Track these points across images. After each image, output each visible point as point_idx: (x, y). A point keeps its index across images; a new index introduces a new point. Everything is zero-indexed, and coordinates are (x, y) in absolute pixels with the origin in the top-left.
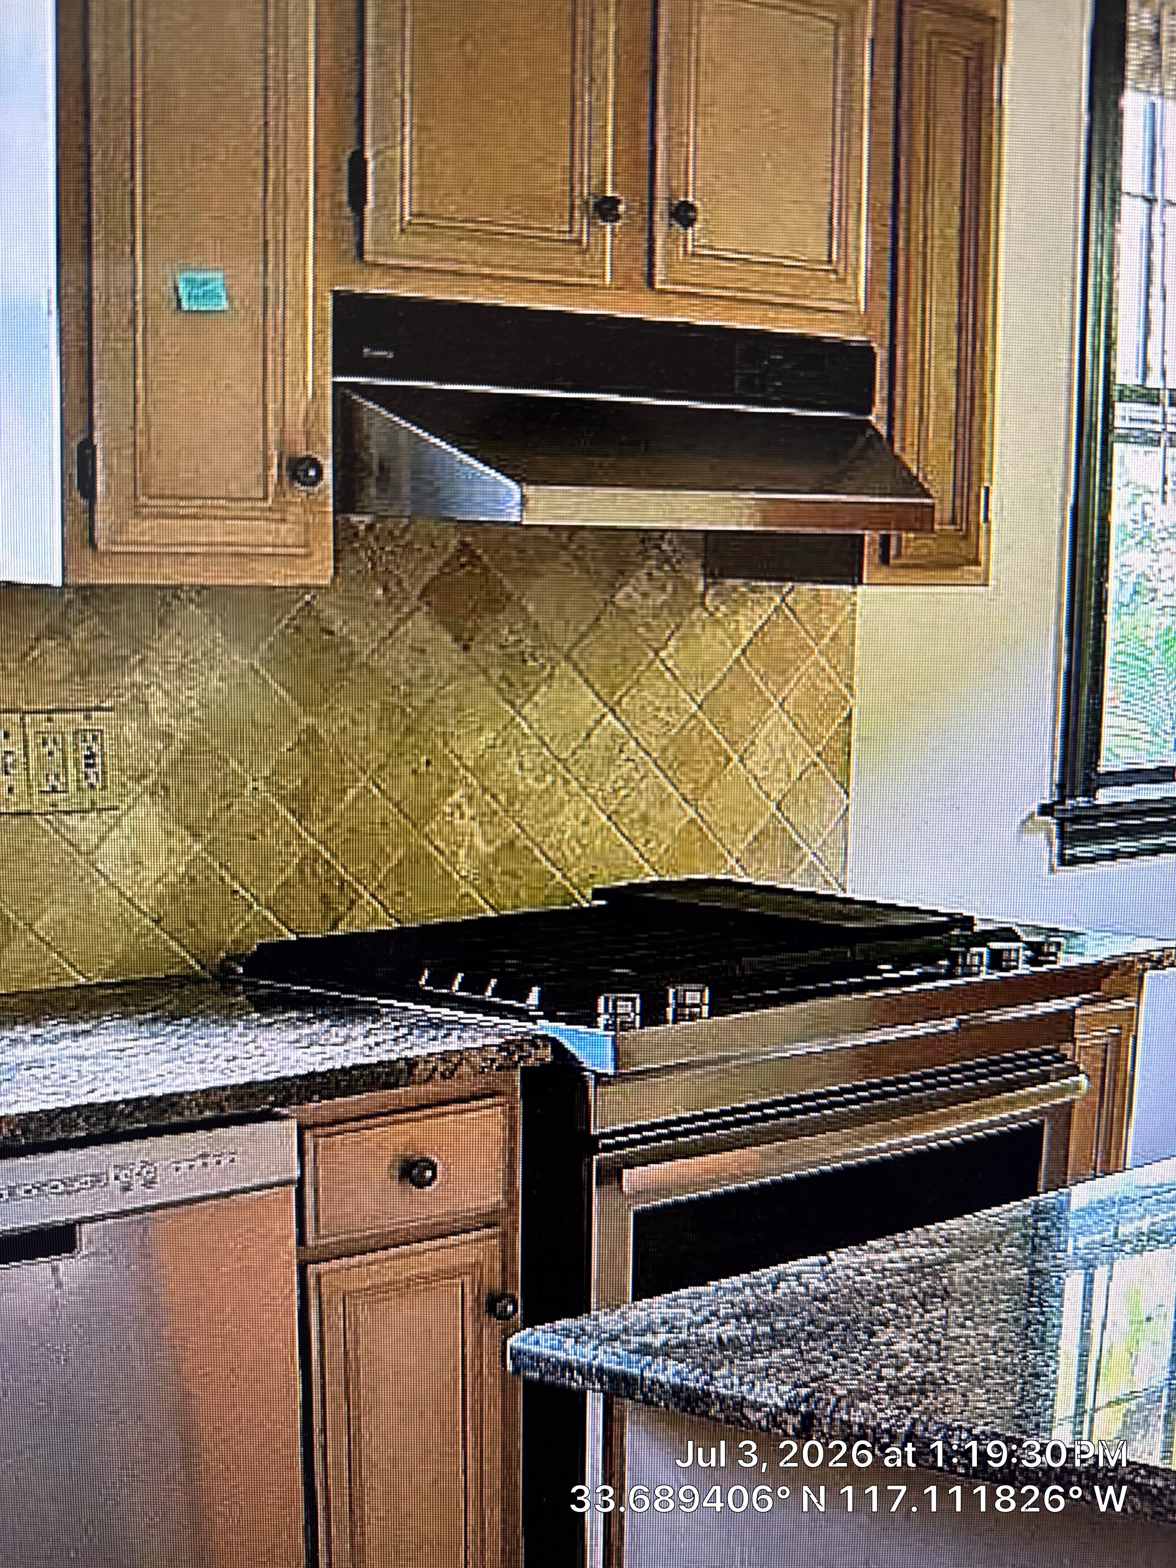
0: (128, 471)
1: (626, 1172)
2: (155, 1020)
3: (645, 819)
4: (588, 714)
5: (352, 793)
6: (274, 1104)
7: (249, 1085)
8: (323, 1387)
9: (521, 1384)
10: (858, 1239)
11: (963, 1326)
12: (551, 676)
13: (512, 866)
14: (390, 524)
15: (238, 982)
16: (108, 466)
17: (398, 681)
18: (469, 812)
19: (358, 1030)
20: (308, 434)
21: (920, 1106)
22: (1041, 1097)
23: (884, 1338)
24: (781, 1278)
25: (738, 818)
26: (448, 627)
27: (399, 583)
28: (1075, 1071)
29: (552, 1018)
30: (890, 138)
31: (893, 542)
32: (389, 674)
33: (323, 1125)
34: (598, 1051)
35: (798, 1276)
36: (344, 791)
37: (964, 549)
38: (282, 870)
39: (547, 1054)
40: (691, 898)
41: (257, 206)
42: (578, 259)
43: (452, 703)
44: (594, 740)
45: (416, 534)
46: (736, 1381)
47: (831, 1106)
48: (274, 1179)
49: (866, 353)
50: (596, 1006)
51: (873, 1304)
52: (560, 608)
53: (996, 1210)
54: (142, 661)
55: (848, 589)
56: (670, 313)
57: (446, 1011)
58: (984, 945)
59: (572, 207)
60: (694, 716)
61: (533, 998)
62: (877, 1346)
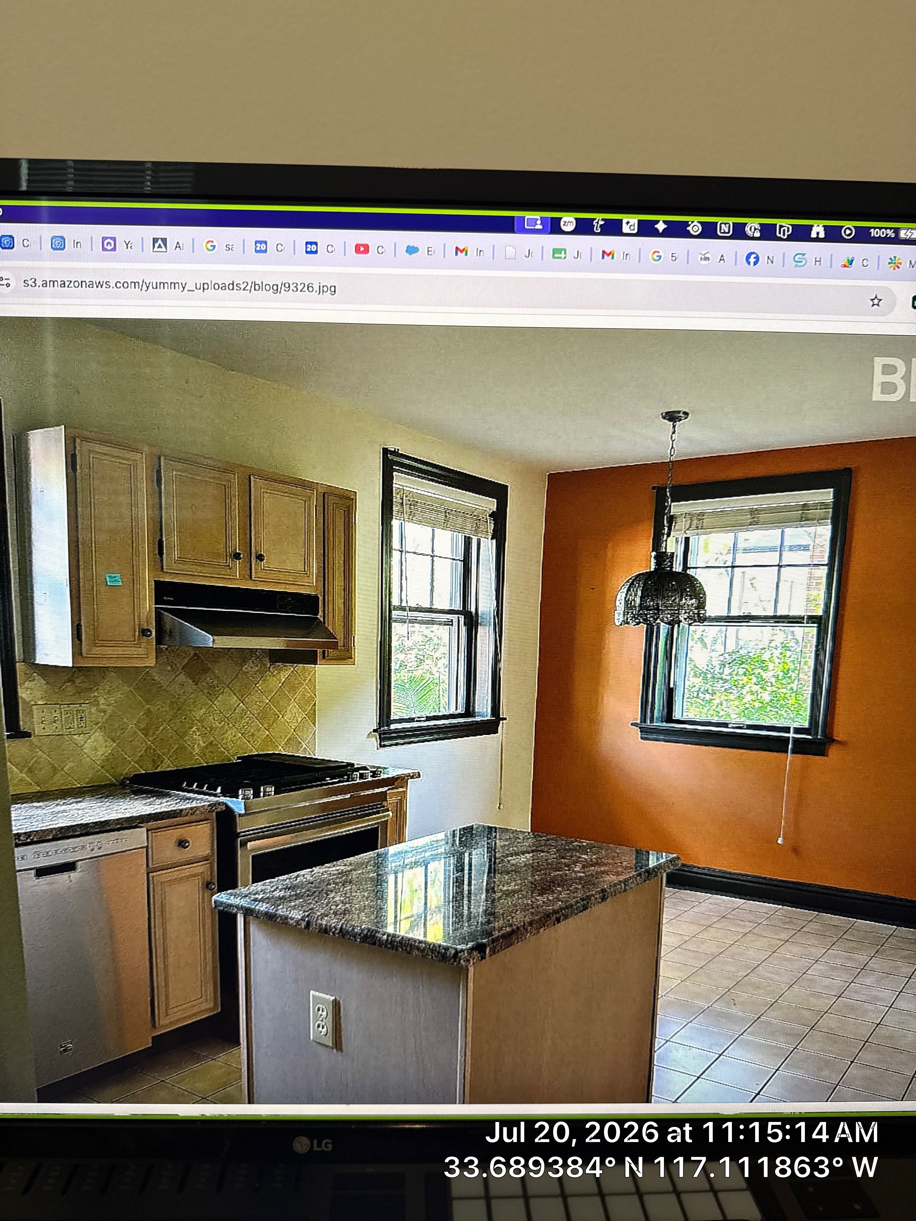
0: (92, 632)
1: (249, 843)
2: (102, 797)
3: (253, 735)
4: (235, 704)
5: (161, 728)
6: (139, 823)
7: (131, 817)
8: (155, 913)
9: (217, 911)
10: (321, 863)
11: (356, 892)
12: (223, 692)
13: (211, 750)
14: (173, 648)
15: (127, 785)
16: (85, 631)
17: (175, 694)
18: (198, 734)
19: (164, 800)
20: (147, 622)
21: (340, 821)
22: (378, 818)
23: (332, 896)
24: (298, 876)
25: (282, 734)
26: (191, 678)
27: (176, 665)
28: (388, 810)
29: (224, 796)
30: (322, 534)
31: (326, 652)
32: (173, 692)
33: (154, 829)
34: (239, 806)
35: (303, 875)
36: (159, 727)
37: (348, 654)
38: (140, 752)
39: (224, 808)
40: (267, 759)
41: (130, 555)
42: (229, 571)
43: (192, 700)
44: (237, 711)
45: (181, 651)
46: (285, 910)
47: (312, 822)
48: (139, 846)
49: (316, 598)
50: (238, 793)
51: (328, 885)
52: (225, 673)
53: (365, 854)
54: (97, 689)
55: (313, 666)
56: (257, 586)
57: (191, 794)
58: (358, 771)
59: (227, 556)
60: (267, 704)
61: (219, 790)
62: (330, 898)
